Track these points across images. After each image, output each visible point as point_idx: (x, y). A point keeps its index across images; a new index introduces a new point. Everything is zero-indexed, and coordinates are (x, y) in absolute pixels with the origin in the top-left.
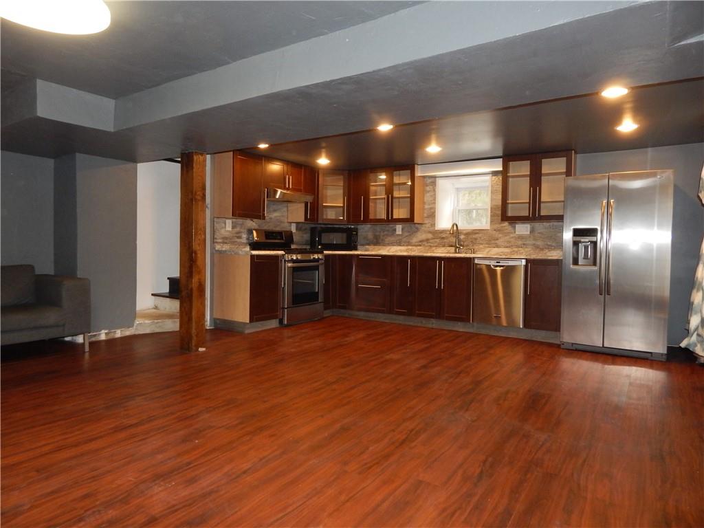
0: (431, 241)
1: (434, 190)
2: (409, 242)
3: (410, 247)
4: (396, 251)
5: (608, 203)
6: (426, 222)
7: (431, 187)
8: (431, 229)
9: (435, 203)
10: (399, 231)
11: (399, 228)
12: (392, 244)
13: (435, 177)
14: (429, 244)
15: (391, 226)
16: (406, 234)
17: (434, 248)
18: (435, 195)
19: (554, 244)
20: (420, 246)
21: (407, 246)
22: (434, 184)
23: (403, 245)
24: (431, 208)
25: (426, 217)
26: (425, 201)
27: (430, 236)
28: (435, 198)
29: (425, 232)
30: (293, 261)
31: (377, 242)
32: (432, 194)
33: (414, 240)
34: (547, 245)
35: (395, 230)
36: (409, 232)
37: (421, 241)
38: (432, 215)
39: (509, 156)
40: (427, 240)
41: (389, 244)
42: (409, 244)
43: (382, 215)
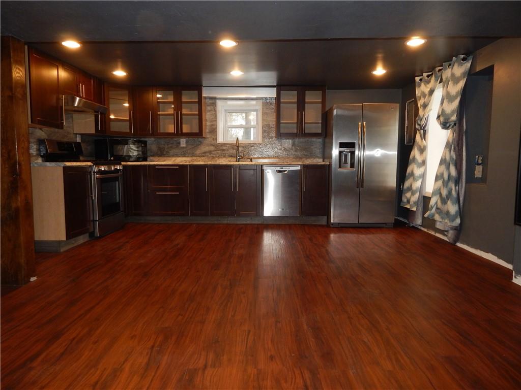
0: (213, 152)
1: (215, 110)
2: (193, 153)
3: (195, 158)
4: (182, 161)
5: (362, 125)
6: (207, 136)
7: (212, 107)
8: (214, 142)
9: (216, 121)
10: (184, 144)
11: (183, 142)
12: (177, 156)
13: (215, 98)
14: (212, 155)
15: (176, 139)
16: (190, 147)
17: (217, 158)
18: (216, 114)
19: (309, 154)
20: (203, 156)
21: (191, 157)
22: (214, 104)
23: (188, 157)
24: (212, 125)
25: (208, 133)
26: (207, 118)
27: (212, 148)
28: (216, 116)
29: (208, 145)
30: (100, 172)
31: (161, 153)
32: (214, 113)
33: (198, 152)
34: (304, 154)
35: (179, 143)
36: (192, 145)
37: (205, 153)
38: (214, 131)
39: (281, 86)
40: (210, 152)
41: (173, 156)
42: (193, 155)
43: (171, 129)
